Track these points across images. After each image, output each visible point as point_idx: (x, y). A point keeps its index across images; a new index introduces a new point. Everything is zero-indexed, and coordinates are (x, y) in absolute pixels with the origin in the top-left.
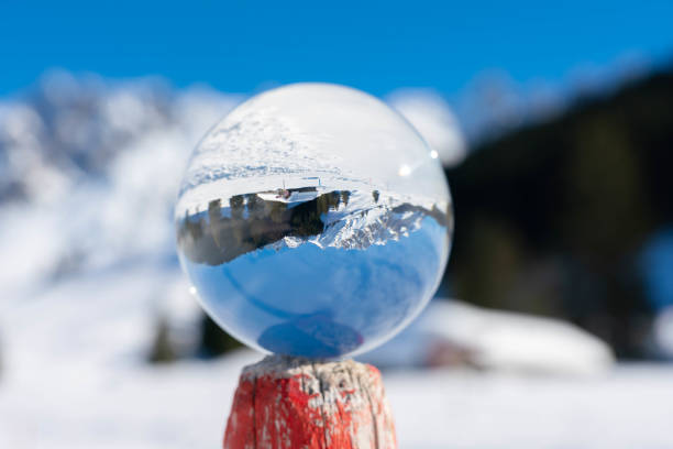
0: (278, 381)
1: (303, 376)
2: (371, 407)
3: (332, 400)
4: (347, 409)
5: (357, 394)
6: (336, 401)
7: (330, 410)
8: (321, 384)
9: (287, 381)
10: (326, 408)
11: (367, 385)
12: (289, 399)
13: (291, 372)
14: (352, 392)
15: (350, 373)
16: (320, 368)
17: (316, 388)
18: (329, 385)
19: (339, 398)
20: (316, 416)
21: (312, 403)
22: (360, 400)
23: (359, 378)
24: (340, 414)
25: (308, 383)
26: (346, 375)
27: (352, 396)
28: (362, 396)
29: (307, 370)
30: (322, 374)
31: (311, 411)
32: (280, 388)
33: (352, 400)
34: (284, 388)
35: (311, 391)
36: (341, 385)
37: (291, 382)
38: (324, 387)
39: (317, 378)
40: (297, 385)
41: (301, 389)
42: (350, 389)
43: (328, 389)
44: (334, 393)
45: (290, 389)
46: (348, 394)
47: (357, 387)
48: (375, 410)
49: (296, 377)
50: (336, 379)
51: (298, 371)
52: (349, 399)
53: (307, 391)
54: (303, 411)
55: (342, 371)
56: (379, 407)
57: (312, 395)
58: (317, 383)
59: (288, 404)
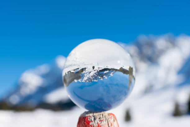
0: (84, 118)
1: (90, 116)
2: (108, 124)
3: (97, 123)
4: (100, 125)
5: (104, 121)
6: (98, 123)
7: (96, 125)
8: (94, 119)
9: (85, 118)
10: (95, 125)
11: (107, 119)
12: (85, 122)
13: (87, 115)
14: (103, 120)
15: (103, 115)
16: (95, 114)
17: (93, 120)
18: (96, 119)
19: (99, 122)
21: (91, 123)
22: (105, 122)
23: (105, 117)
24: (98, 126)
25: (91, 118)
27: (102, 121)
28: (105, 121)
29: (91, 115)
30: (95, 116)
31: (90, 125)
32: (84, 120)
33: (102, 123)
34: (85, 119)
35: (91, 120)
36: (100, 119)
37: (86, 118)
38: (95, 119)
39: (93, 117)
40: (88, 119)
41: (89, 120)
42: (102, 120)
43: (96, 120)
44: (97, 120)
46: (101, 121)
47: (104, 119)
48: (110, 125)
49: (88, 117)
50: (98, 117)
51: (89, 115)
52: (101, 122)
53: (90, 120)
54: (88, 125)
55: (100, 115)
56: (111, 124)
57: (91, 121)
58: (93, 118)
59: (85, 124)
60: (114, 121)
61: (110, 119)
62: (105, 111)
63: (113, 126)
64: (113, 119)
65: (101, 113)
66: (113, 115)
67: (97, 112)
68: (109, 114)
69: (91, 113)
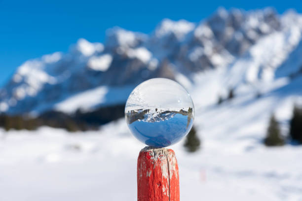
0: (145, 153)
1: (150, 151)
2: (167, 160)
4: (160, 160)
5: (164, 156)
6: (158, 158)
7: (156, 160)
8: (155, 154)
11: (167, 154)
12: (146, 157)
13: (148, 151)
16: (155, 150)
17: (153, 155)
20: (152, 161)
21: (152, 158)
22: (164, 158)
23: (164, 153)
24: (158, 161)
25: (151, 153)
26: (161, 152)
29: (152, 150)
33: (162, 158)
36: (160, 154)
37: (147, 153)
40: (149, 154)
44: (157, 156)
45: (147, 155)
46: (161, 156)
48: (169, 160)
50: (158, 153)
54: (149, 160)
57: (152, 156)
58: (153, 153)
60: (173, 156)
61: (169, 155)
62: (165, 147)
63: (171, 161)
64: (171, 155)
65: (161, 149)
66: (172, 151)
67: (157, 148)
68: (168, 150)
69: (151, 149)
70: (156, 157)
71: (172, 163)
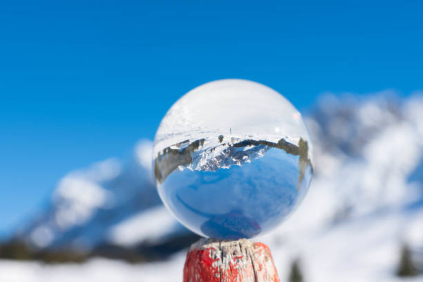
0: (198, 252)
1: (212, 248)
2: (253, 267)
3: (227, 262)
4: (235, 268)
5: (244, 259)
6: (230, 263)
7: (225, 268)
8: (222, 254)
9: (203, 251)
10: (223, 267)
11: (251, 254)
12: (202, 262)
13: (205, 246)
14: (241, 257)
15: (241, 247)
16: (223, 244)
17: (219, 256)
18: (226, 253)
19: (232, 261)
20: (216, 272)
21: (215, 264)
22: (245, 262)
23: (246, 250)
24: (231, 270)
25: (214, 253)
26: (238, 248)
27: (240, 260)
28: (247, 260)
29: (215, 245)
30: (223, 247)
31: (213, 269)
32: (198, 256)
33: (240, 263)
34: (201, 255)
35: (216, 257)
36: (234, 254)
37: (205, 252)
38: (223, 255)
39: (220, 249)
40: (208, 254)
41: (210, 256)
42: (239, 256)
43: (225, 256)
44: (229, 258)
45: (204, 255)
46: (237, 259)
47: (244, 254)
48: (257, 268)
49: (208, 249)
50: (231, 250)
51: (210, 246)
52: (238, 261)
53: (213, 257)
54: (209, 268)
55: (236, 246)
56: (260, 267)
57: (216, 259)
58: (220, 252)
59: (201, 265)
60: (266, 259)
61: (257, 255)
63: (263, 270)
64: (263, 256)
65: (238, 242)
66: (265, 247)
67: (227, 240)
68: (255, 244)
69: (214, 241)
70: (226, 260)
71: (265, 276)
